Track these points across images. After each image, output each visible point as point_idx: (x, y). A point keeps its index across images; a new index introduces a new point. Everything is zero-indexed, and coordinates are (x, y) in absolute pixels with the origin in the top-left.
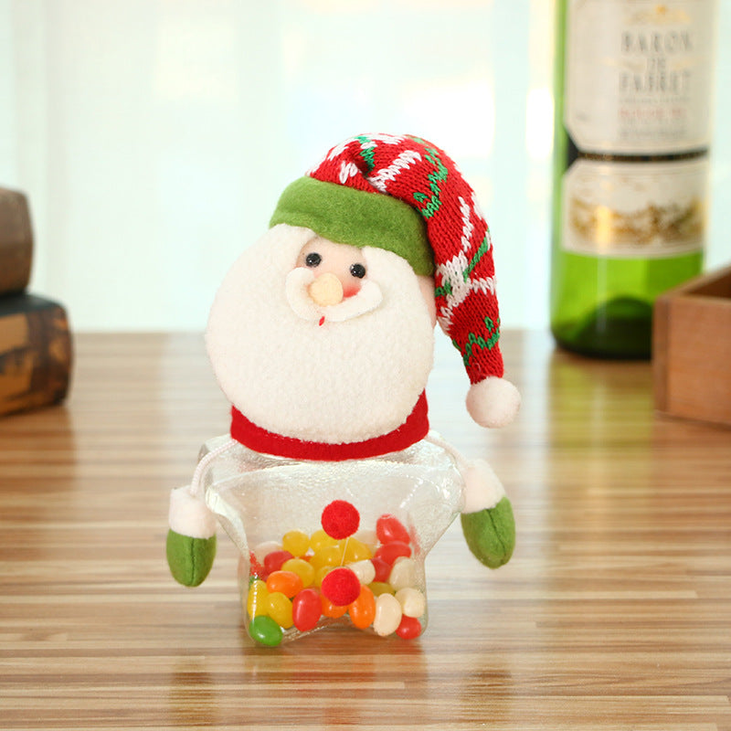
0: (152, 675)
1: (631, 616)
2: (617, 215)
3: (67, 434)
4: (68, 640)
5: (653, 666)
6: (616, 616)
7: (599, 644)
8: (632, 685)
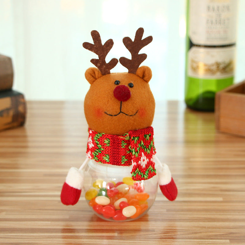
2: (205, 65)
3: (25, 136)
4: (5, 214)
5: (205, 227)
8: (197, 235)
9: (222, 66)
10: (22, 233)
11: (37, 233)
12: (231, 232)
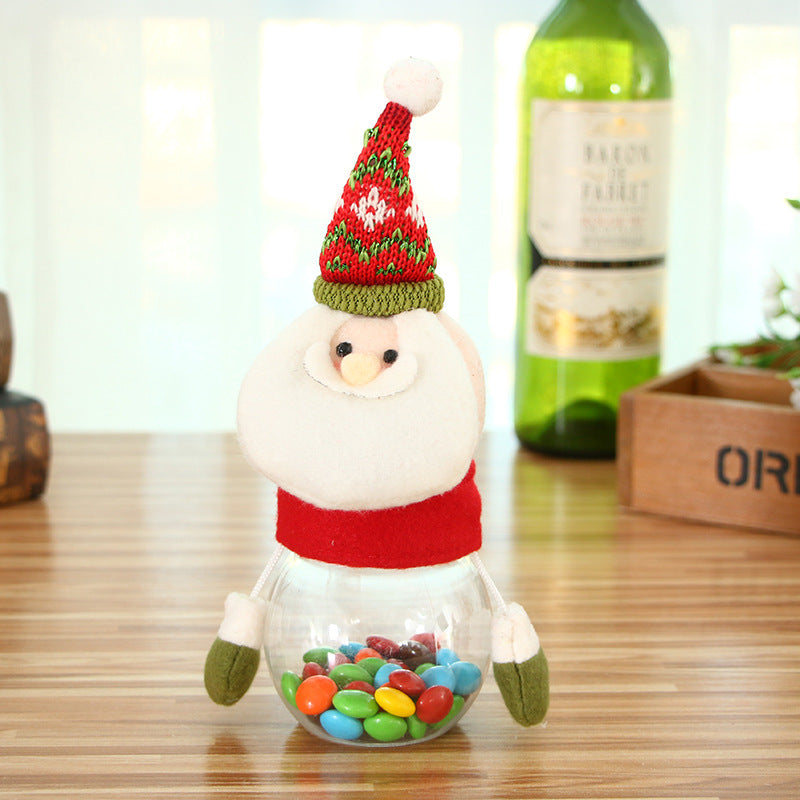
0: (103, 776)
1: (610, 710)
2: (579, 319)
3: (44, 526)
4: (16, 737)
5: (638, 765)
6: (595, 710)
7: (579, 741)
8: (618, 786)
9: (627, 323)
10: (75, 787)
11: (124, 787)
12: (721, 776)
